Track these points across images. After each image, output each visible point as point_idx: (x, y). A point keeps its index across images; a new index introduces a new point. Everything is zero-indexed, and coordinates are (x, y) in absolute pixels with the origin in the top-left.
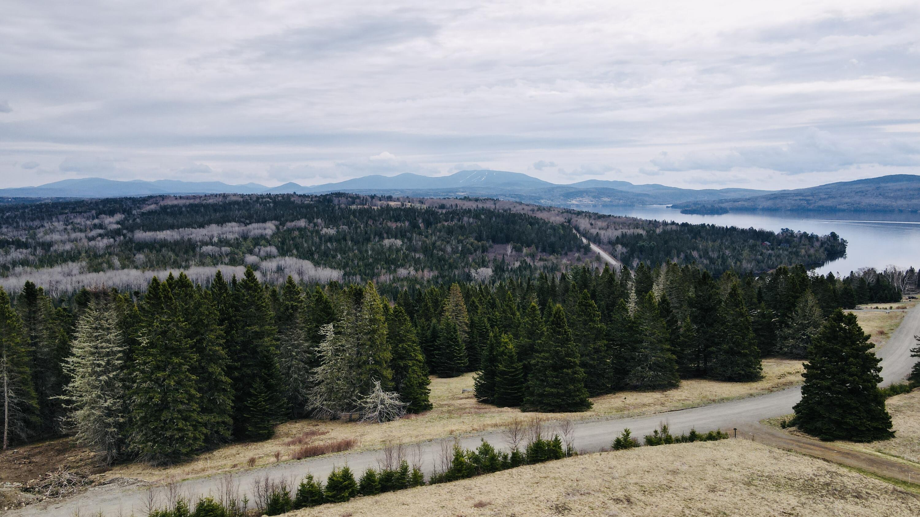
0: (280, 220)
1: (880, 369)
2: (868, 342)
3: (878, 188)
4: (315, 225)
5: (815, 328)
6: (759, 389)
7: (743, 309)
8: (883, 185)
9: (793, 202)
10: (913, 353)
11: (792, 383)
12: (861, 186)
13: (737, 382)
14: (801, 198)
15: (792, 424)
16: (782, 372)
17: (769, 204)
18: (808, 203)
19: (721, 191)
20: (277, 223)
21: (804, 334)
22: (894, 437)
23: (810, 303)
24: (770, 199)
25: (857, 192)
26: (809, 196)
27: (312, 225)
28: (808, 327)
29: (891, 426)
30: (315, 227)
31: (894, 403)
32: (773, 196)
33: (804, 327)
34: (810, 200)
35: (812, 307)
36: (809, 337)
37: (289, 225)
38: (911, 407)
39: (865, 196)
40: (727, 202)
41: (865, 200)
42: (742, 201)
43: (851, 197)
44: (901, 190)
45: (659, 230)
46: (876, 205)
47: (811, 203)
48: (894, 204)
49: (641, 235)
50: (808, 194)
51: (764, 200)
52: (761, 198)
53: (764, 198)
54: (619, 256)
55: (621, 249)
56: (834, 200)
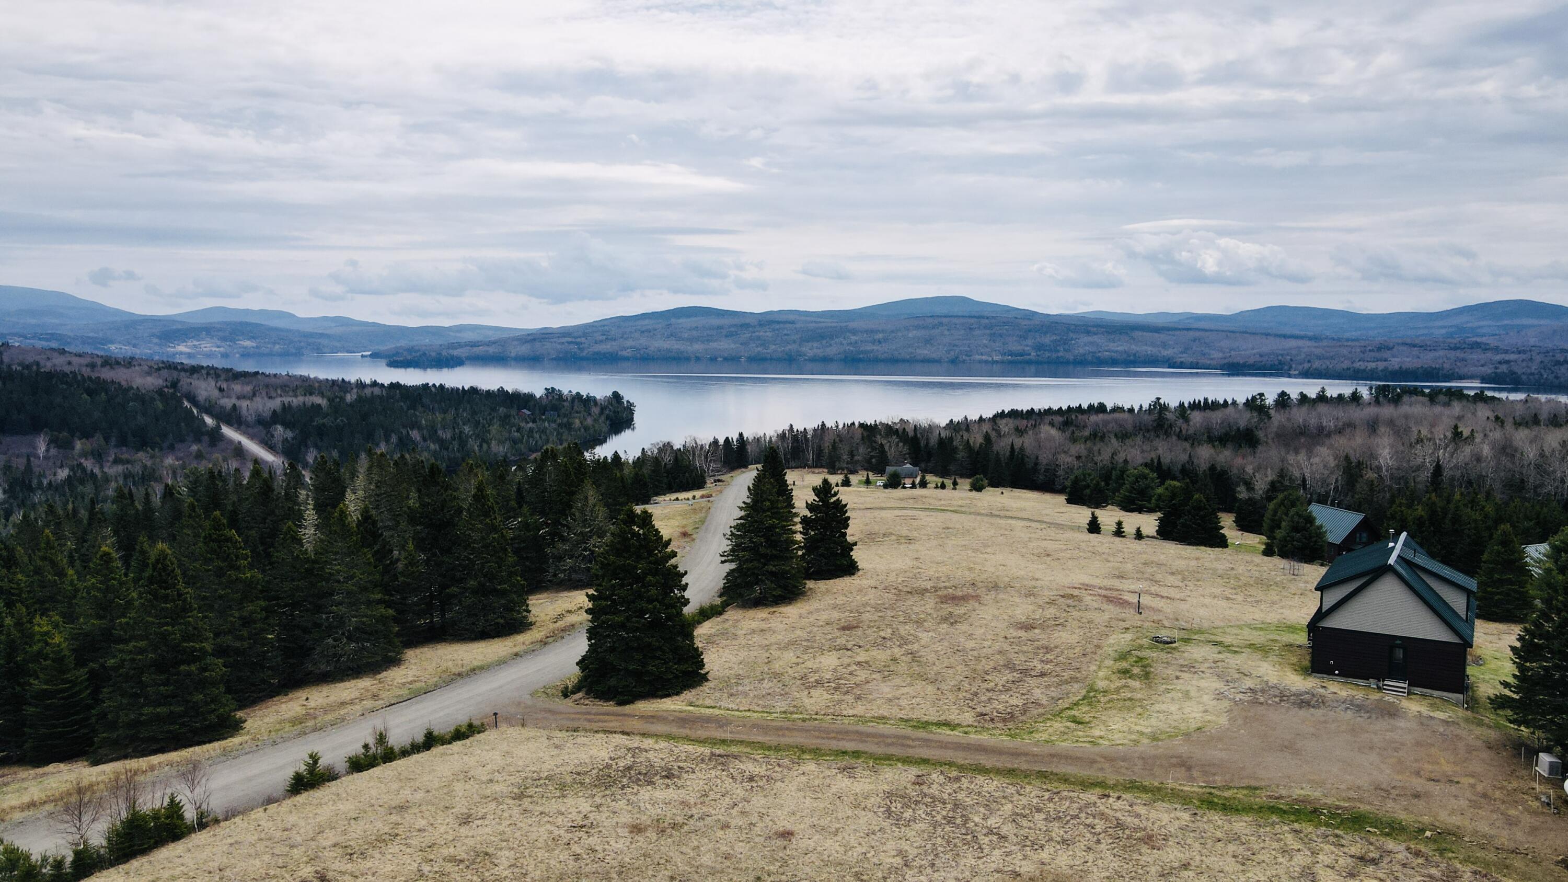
1: (684, 588)
2: (669, 550)
3: (669, 325)
5: (599, 537)
6: (527, 643)
7: (495, 518)
8: (673, 320)
9: (559, 347)
10: (723, 559)
11: (573, 625)
12: (647, 322)
13: (493, 637)
14: (570, 340)
15: (577, 689)
16: (559, 610)
17: (524, 349)
18: (579, 348)
19: (449, 329)
21: (585, 550)
22: (707, 680)
23: (591, 501)
24: (526, 342)
25: (643, 332)
26: (580, 337)
28: (591, 537)
29: (701, 665)
31: (705, 632)
32: (530, 337)
33: (585, 538)
34: (582, 343)
35: (594, 506)
36: (592, 552)
38: (724, 634)
39: (653, 337)
40: (461, 346)
41: (654, 343)
42: (484, 345)
43: (635, 339)
44: (696, 329)
45: (351, 397)
46: (668, 351)
47: (583, 348)
48: (690, 348)
49: (319, 406)
50: (578, 333)
51: (517, 343)
52: (513, 341)
53: (518, 340)
54: (279, 445)
55: (280, 432)
56: (614, 343)
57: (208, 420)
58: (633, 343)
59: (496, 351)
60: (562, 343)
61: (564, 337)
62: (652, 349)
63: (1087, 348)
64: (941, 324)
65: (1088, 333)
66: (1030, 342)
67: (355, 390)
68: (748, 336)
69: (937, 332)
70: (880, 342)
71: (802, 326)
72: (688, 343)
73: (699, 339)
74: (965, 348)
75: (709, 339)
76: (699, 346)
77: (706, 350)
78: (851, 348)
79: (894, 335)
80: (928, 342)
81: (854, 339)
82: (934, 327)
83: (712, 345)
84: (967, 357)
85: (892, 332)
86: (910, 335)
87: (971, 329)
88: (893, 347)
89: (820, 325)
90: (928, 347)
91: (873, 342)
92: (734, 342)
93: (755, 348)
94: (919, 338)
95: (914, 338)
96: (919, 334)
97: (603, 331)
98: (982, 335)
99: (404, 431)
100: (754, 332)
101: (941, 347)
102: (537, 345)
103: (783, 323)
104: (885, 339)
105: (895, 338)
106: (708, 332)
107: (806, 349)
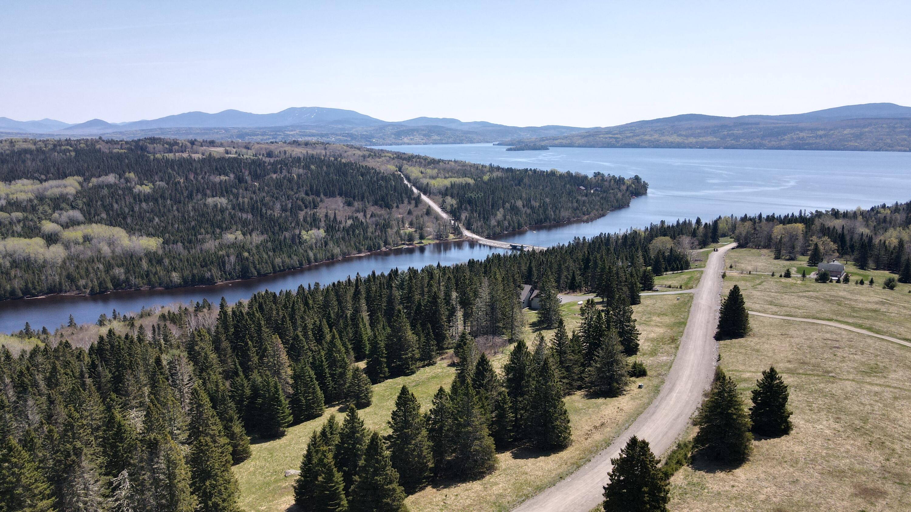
0: (83, 175)
3: (673, 126)
4: (127, 180)
8: (677, 123)
12: (659, 124)
18: (616, 141)
20: (80, 179)
24: (586, 136)
25: (656, 131)
26: (617, 134)
27: (122, 180)
30: (126, 183)
32: (587, 133)
34: (617, 138)
37: (94, 181)
39: (663, 134)
40: (547, 140)
41: (663, 138)
42: (560, 139)
43: (651, 135)
44: (691, 128)
45: (486, 178)
46: (672, 143)
47: (619, 141)
48: (685, 141)
49: (469, 184)
50: (616, 132)
51: (579, 138)
52: (577, 136)
53: (580, 136)
54: (449, 208)
55: (450, 201)
56: (638, 138)
57: (415, 190)
58: (650, 138)
59: (567, 142)
60: (606, 138)
61: (607, 134)
62: (662, 141)
67: (488, 174)
68: (726, 133)
69: (866, 130)
70: (821, 137)
71: (764, 126)
72: (685, 138)
73: (692, 135)
74: (889, 141)
75: (699, 135)
76: (692, 140)
77: (697, 142)
78: (799, 141)
79: (832, 132)
80: (858, 137)
81: (801, 135)
82: (864, 126)
83: (701, 139)
84: (890, 148)
85: (831, 130)
86: (845, 132)
87: (894, 127)
88: (831, 141)
89: (777, 125)
90: (859, 141)
91: (817, 137)
92: (716, 137)
93: (730, 141)
94: (851, 134)
95: (848, 134)
96: (852, 131)
97: (632, 130)
98: (903, 132)
99: (513, 201)
100: (730, 131)
101: (869, 140)
102: (591, 139)
103: (752, 124)
104: (825, 135)
105: (833, 134)
106: (699, 131)
107: (766, 142)
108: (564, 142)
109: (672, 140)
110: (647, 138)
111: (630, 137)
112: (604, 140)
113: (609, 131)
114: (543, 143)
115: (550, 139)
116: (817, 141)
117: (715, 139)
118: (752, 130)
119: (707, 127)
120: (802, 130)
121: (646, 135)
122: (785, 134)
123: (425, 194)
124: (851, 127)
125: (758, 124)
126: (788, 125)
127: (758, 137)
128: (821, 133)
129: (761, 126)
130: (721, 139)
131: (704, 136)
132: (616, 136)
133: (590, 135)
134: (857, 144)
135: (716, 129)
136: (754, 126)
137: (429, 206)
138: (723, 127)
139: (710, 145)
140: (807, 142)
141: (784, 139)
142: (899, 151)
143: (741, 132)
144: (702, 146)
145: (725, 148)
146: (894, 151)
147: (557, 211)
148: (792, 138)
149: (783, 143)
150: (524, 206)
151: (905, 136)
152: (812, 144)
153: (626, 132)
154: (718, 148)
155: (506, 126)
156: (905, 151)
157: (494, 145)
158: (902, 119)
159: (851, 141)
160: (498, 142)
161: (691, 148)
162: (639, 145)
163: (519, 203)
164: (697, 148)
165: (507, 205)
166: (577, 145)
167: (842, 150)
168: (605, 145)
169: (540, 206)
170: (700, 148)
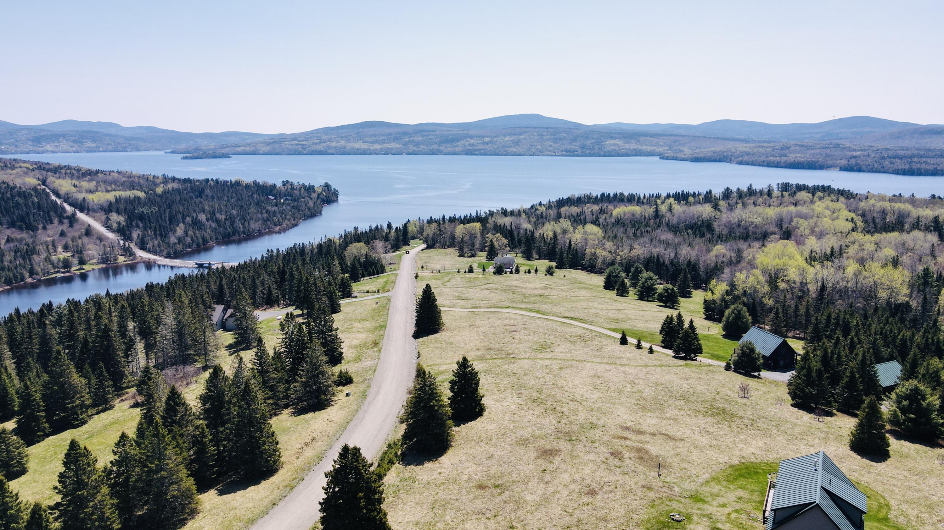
3: (358, 133)
8: (361, 130)
12: (345, 131)
14: (297, 142)
17: (267, 149)
18: (303, 148)
19: (220, 134)
24: (269, 144)
25: (342, 137)
26: (303, 141)
32: (272, 141)
34: (304, 145)
39: (349, 141)
40: (228, 147)
41: (350, 144)
42: (242, 146)
43: (338, 142)
44: (375, 135)
45: (159, 190)
46: (358, 149)
47: (306, 148)
48: (371, 148)
49: (139, 198)
50: (302, 138)
51: (264, 145)
52: (261, 143)
53: (264, 143)
54: (115, 226)
55: (115, 217)
56: (324, 145)
57: (68, 208)
58: (337, 145)
59: (251, 149)
60: (292, 145)
61: (293, 141)
62: (348, 148)
63: (612, 147)
64: (525, 132)
65: (612, 138)
66: (577, 144)
67: (162, 185)
68: (407, 139)
69: (522, 137)
70: (487, 144)
71: (440, 133)
72: (370, 144)
73: (377, 142)
74: (539, 147)
75: (383, 142)
76: (377, 146)
77: (381, 149)
78: (471, 148)
79: (496, 139)
80: (517, 143)
81: (472, 141)
82: (520, 134)
83: (385, 146)
84: (540, 153)
85: (495, 137)
86: (506, 139)
87: (542, 135)
88: (495, 147)
89: (451, 133)
90: (517, 147)
91: (484, 143)
92: (398, 143)
93: (411, 148)
94: (511, 141)
95: (508, 141)
96: (511, 139)
97: (318, 137)
98: (549, 139)
99: (195, 215)
100: (411, 137)
101: (525, 146)
102: (276, 146)
103: (429, 131)
104: (491, 142)
105: (497, 141)
106: (382, 137)
107: (442, 148)
108: (248, 149)
109: (359, 147)
110: (334, 144)
111: (316, 144)
112: (290, 147)
113: (294, 137)
114: (223, 151)
115: (232, 146)
116: (486, 147)
117: (398, 146)
118: (430, 137)
119: (390, 134)
120: (472, 137)
121: (332, 142)
122: (458, 141)
123: (82, 210)
124: (511, 134)
125: (435, 131)
126: (460, 132)
127: (436, 143)
128: (487, 140)
129: (437, 133)
130: (404, 145)
131: (388, 143)
132: (302, 143)
133: (275, 142)
134: (515, 150)
135: (398, 135)
136: (431, 133)
137: (89, 225)
138: (405, 134)
139: (393, 151)
140: (477, 148)
141: (458, 146)
142: (548, 156)
143: (420, 139)
144: (386, 152)
145: (408, 154)
146: (544, 156)
147: (246, 224)
148: (464, 145)
149: (457, 149)
150: (207, 220)
151: (551, 143)
152: (480, 150)
153: (313, 139)
154: (402, 154)
155: (179, 132)
156: (552, 156)
157: (165, 153)
158: (547, 128)
159: (511, 147)
160: (170, 150)
161: (377, 154)
162: (326, 152)
163: (202, 217)
164: (382, 154)
165: (188, 219)
166: (261, 152)
167: (505, 155)
168: (291, 152)
169: (226, 219)
170: (385, 154)
